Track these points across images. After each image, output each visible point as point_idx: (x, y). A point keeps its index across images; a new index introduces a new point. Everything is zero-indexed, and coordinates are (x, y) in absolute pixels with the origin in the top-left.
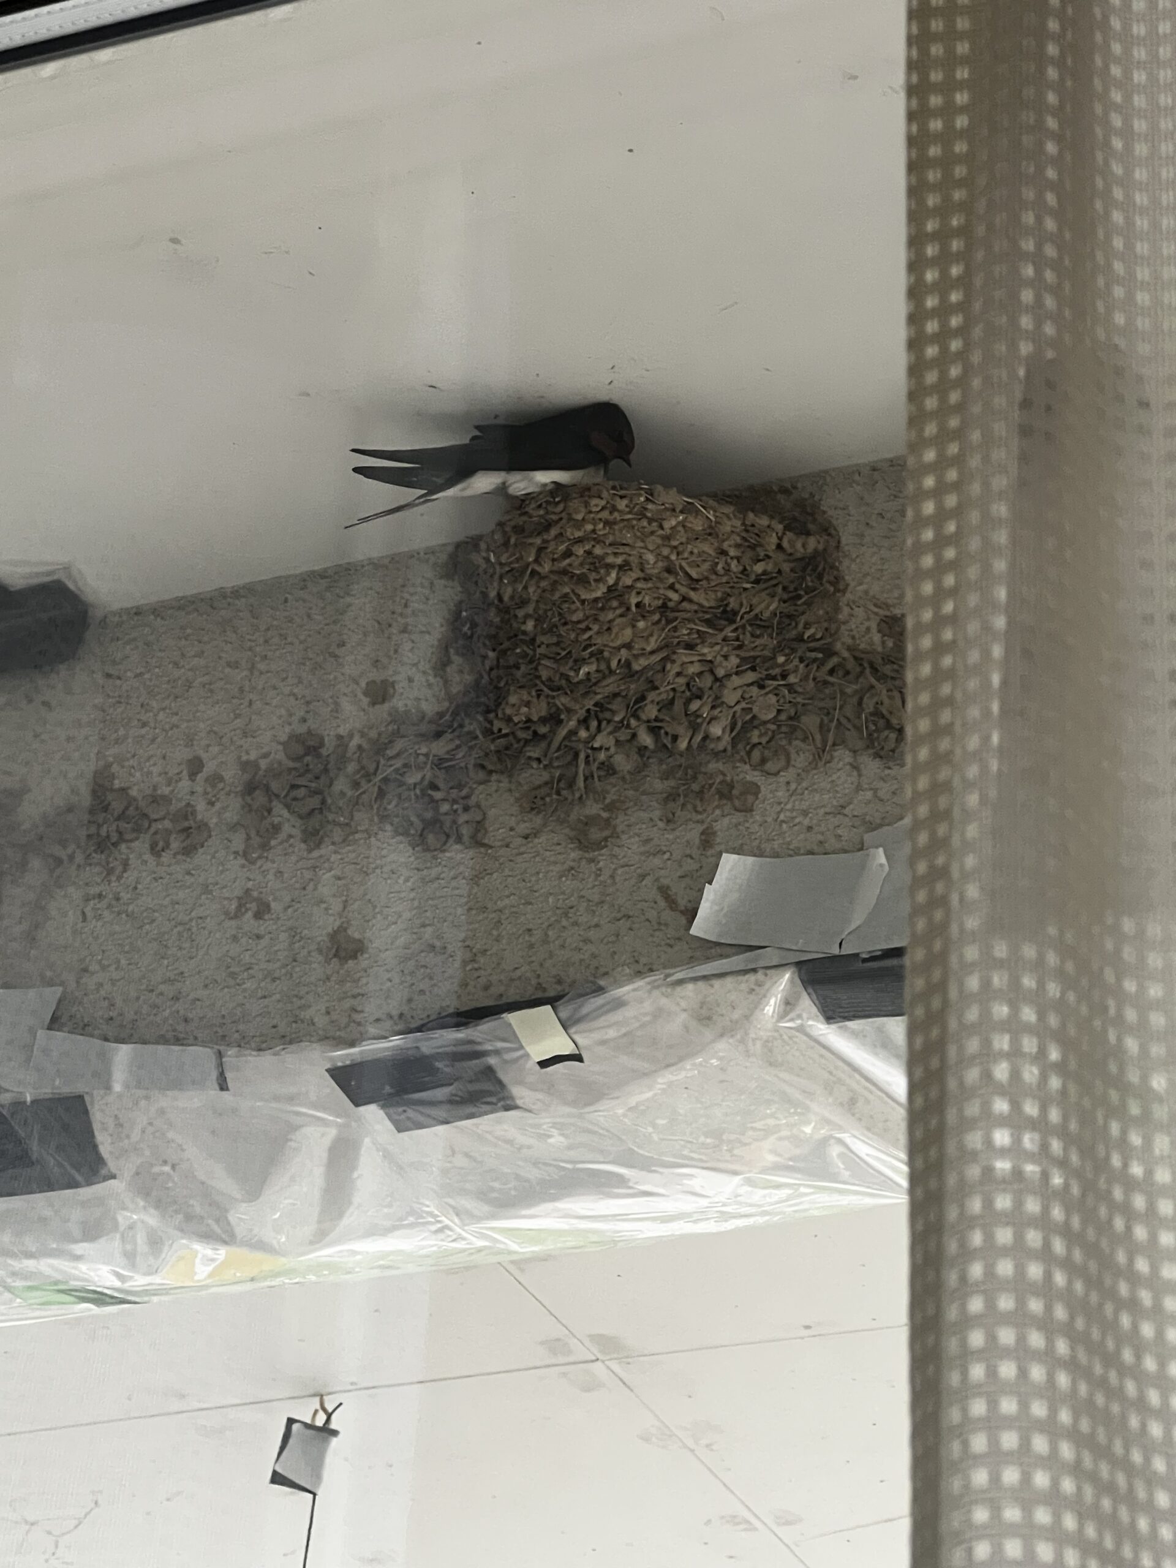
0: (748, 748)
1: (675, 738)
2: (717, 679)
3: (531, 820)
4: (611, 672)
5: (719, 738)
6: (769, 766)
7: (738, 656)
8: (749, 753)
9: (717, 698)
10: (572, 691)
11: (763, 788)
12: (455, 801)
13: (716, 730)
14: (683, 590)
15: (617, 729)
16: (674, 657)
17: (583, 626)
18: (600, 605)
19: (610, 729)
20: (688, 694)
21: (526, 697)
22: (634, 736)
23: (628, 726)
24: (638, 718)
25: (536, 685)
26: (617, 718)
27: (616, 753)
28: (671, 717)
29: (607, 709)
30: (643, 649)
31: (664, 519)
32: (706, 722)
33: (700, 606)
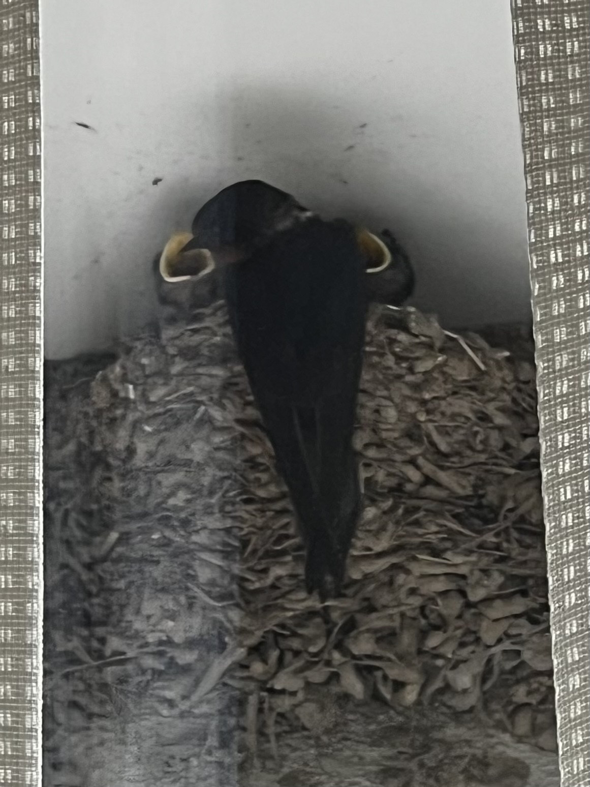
0: (511, 708)
1: (399, 686)
2: (468, 605)
5: (465, 691)
7: (502, 572)
8: (512, 715)
9: (468, 632)
10: (247, 603)
11: (533, 768)
13: (464, 679)
14: (428, 468)
15: (310, 665)
16: (411, 565)
19: (299, 663)
20: (423, 622)
21: (171, 605)
22: (335, 677)
23: (328, 663)
24: (345, 652)
25: (187, 589)
26: (313, 649)
27: (306, 701)
28: (396, 654)
29: (294, 634)
30: (369, 549)
31: (417, 359)
32: (450, 666)
33: (452, 492)
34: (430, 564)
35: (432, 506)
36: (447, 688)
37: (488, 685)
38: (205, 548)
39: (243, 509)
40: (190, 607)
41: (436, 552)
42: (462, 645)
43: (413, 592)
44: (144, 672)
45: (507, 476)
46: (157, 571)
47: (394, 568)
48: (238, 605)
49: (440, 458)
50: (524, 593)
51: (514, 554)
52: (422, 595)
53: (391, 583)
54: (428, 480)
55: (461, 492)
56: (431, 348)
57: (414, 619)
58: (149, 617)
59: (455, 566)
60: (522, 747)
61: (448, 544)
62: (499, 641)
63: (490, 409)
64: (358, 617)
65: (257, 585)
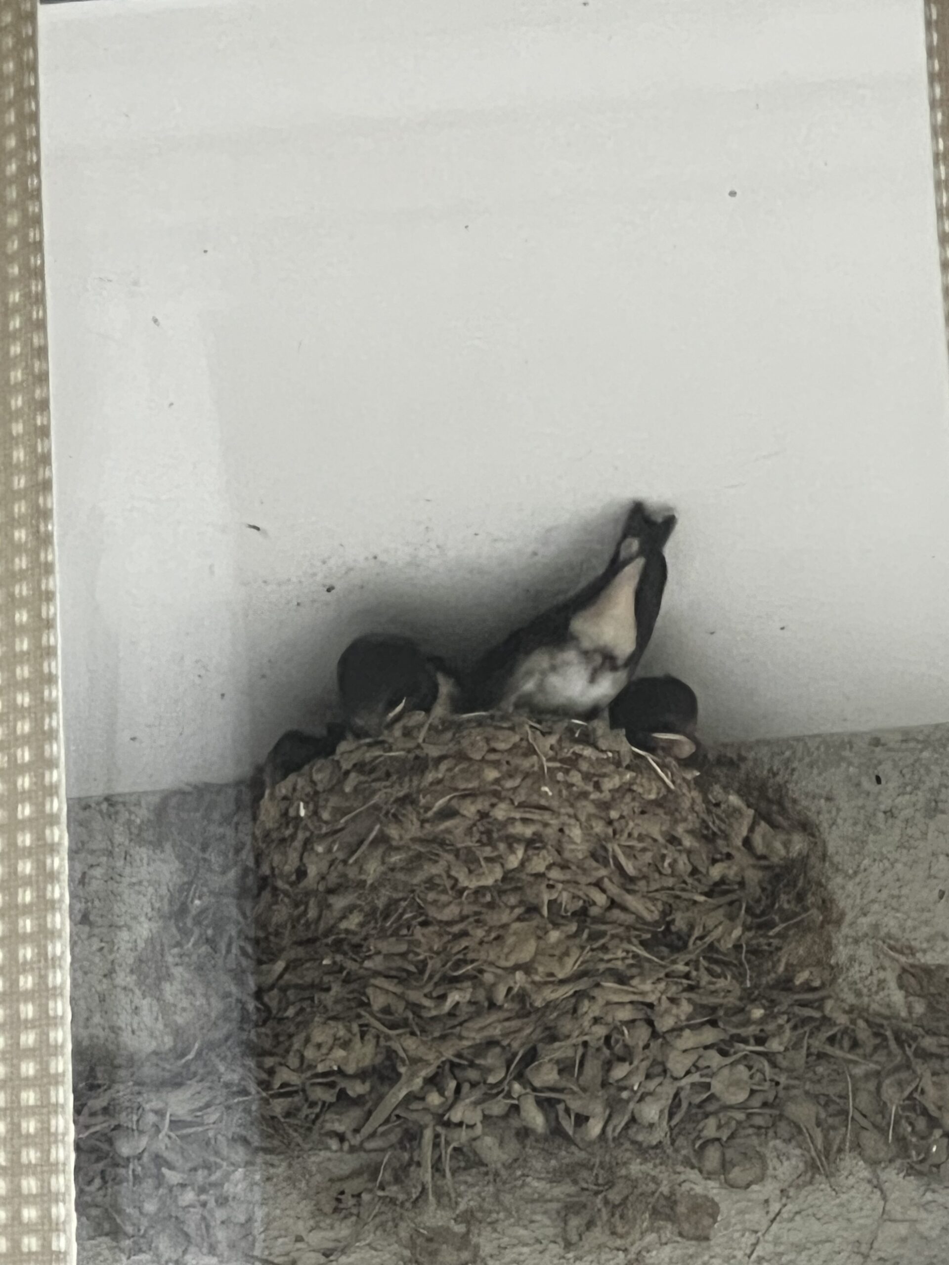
0: (699, 1143)
1: (581, 1120)
2: (655, 1035)
3: (332, 1227)
4: (492, 1005)
5: (651, 1125)
6: (736, 1174)
7: (689, 1000)
8: (700, 1152)
9: (655, 1063)
10: (423, 1031)
11: (723, 1207)
12: (202, 1190)
13: (651, 1111)
15: (488, 1097)
16: (596, 992)
17: (456, 929)
18: (488, 898)
19: (477, 1094)
20: (606, 1052)
21: (342, 1033)
22: (515, 1109)
23: (509, 1095)
24: (526, 1083)
25: (359, 1016)
26: (492, 1080)
27: (485, 1134)
28: (579, 1086)
29: (472, 1065)
30: (552, 975)
31: (604, 775)
32: (637, 1098)
33: (639, 918)
34: (615, 991)
35: (620, 930)
36: (633, 1120)
37: (676, 1119)
38: (376, 974)
39: (419, 933)
40: (363, 1035)
41: (622, 979)
42: (648, 1077)
43: (596, 1020)
44: (312, 1105)
45: (695, 902)
46: (328, 999)
47: (579, 995)
48: (413, 1034)
49: (628, 881)
50: (713, 1023)
51: (703, 983)
52: (607, 1024)
53: (575, 1010)
54: (613, 904)
55: (648, 917)
56: (618, 764)
57: (598, 1050)
58: (319, 1046)
59: (642, 993)
60: (711, 1184)
61: (634, 971)
62: (688, 1073)
63: (680, 830)
64: (540, 1046)
65: (434, 1013)
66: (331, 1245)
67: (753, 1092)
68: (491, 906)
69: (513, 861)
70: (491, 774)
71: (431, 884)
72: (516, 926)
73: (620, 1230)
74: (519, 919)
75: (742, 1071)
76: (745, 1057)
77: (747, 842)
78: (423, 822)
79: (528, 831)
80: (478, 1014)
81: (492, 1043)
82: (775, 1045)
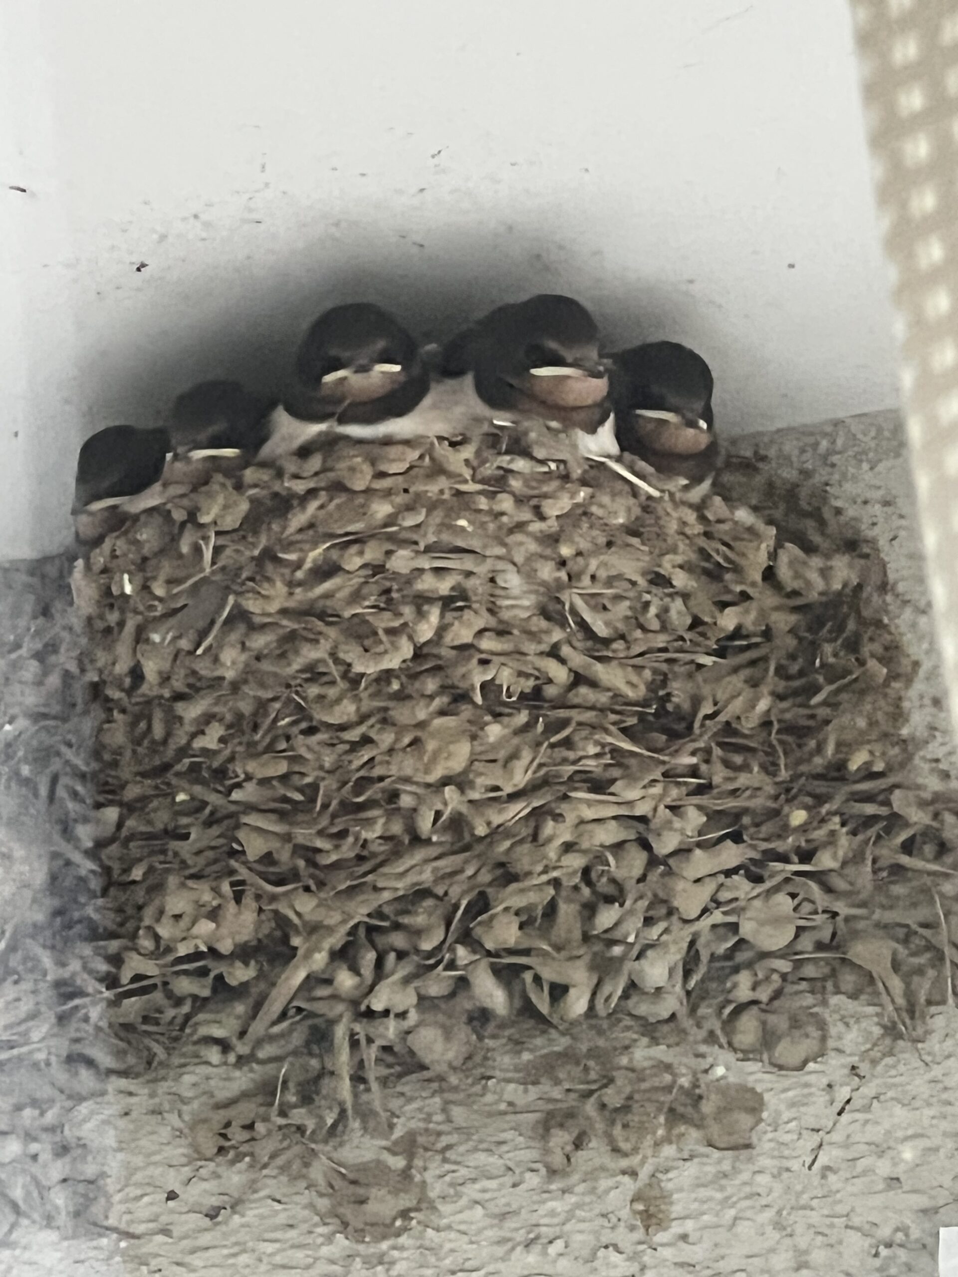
0: (728, 1010)
2: (655, 861)
5: (658, 991)
6: (781, 1050)
8: (730, 1022)
9: (657, 901)
10: (321, 884)
11: (769, 1098)
13: (655, 972)
15: (422, 971)
18: (397, 687)
19: (406, 968)
21: (207, 897)
22: (463, 984)
23: (451, 964)
24: (473, 946)
26: (426, 946)
27: (421, 1024)
28: (551, 943)
29: (396, 926)
31: (546, 496)
32: (634, 954)
33: (617, 695)
34: (589, 803)
35: (588, 716)
36: (632, 987)
37: (694, 979)
38: (251, 808)
39: (302, 745)
40: (238, 898)
41: (599, 786)
42: (649, 921)
43: (568, 847)
44: (178, 1002)
45: (700, 666)
46: (184, 848)
47: (538, 815)
48: (307, 889)
49: (597, 645)
50: (737, 838)
51: (717, 779)
52: (584, 852)
53: (535, 837)
54: (579, 679)
55: (631, 693)
56: (566, 478)
57: (576, 888)
58: (177, 917)
59: (630, 803)
61: (616, 773)
62: (705, 911)
63: (667, 566)
64: (491, 892)
65: (334, 857)
66: (215, 1201)
67: (800, 930)
68: (402, 697)
69: (426, 631)
70: (382, 509)
71: (313, 673)
72: (438, 722)
73: (625, 1146)
74: (442, 713)
75: (783, 902)
76: (787, 880)
77: (769, 574)
78: (291, 584)
79: (444, 587)
80: (396, 854)
81: (422, 893)
82: (826, 861)
